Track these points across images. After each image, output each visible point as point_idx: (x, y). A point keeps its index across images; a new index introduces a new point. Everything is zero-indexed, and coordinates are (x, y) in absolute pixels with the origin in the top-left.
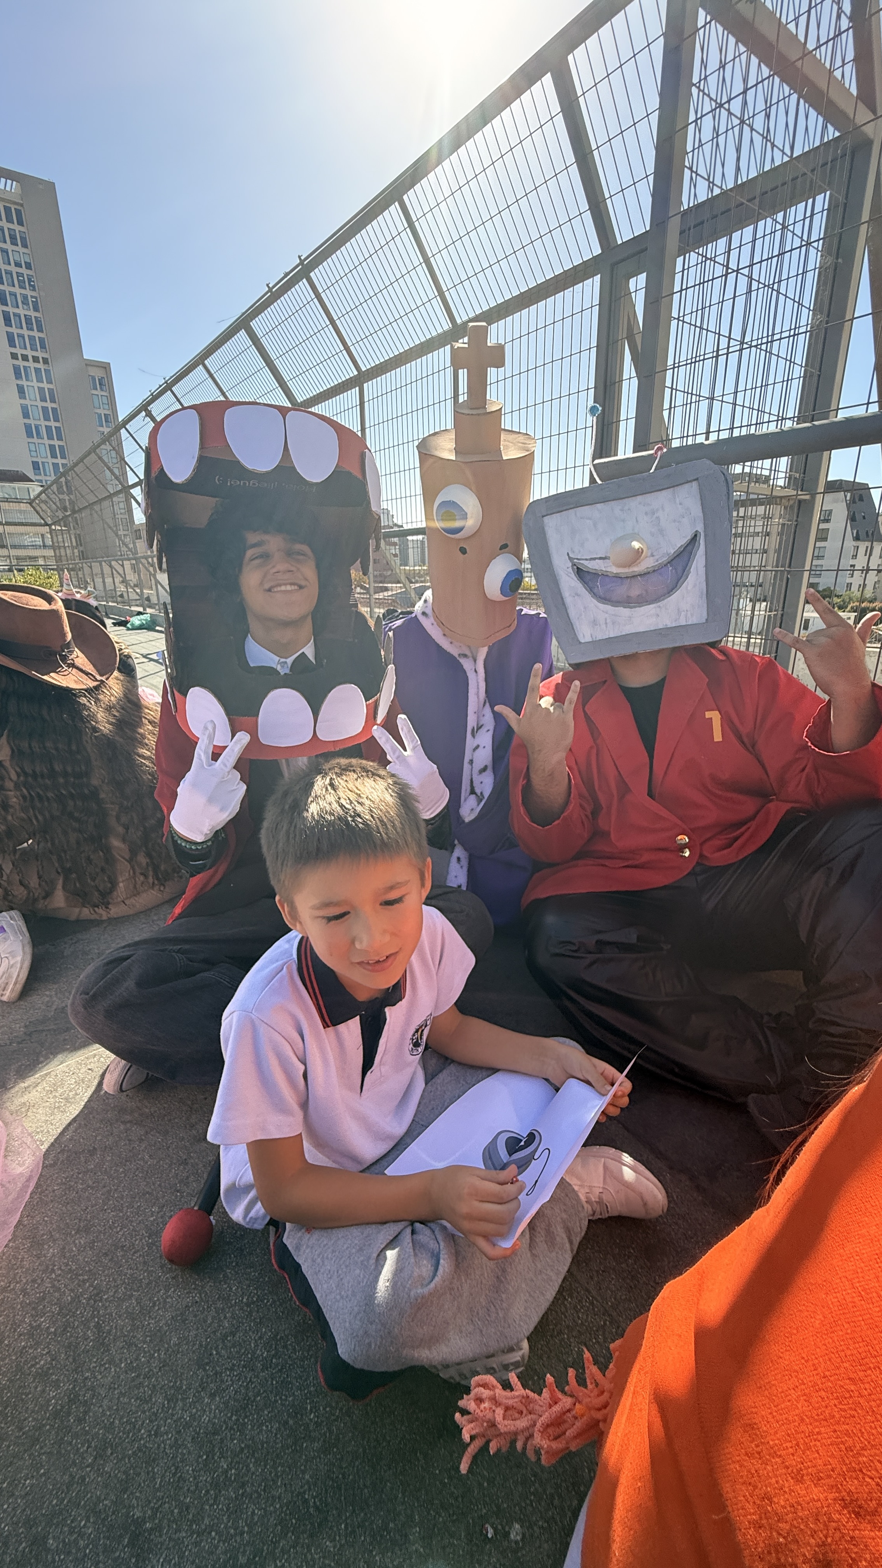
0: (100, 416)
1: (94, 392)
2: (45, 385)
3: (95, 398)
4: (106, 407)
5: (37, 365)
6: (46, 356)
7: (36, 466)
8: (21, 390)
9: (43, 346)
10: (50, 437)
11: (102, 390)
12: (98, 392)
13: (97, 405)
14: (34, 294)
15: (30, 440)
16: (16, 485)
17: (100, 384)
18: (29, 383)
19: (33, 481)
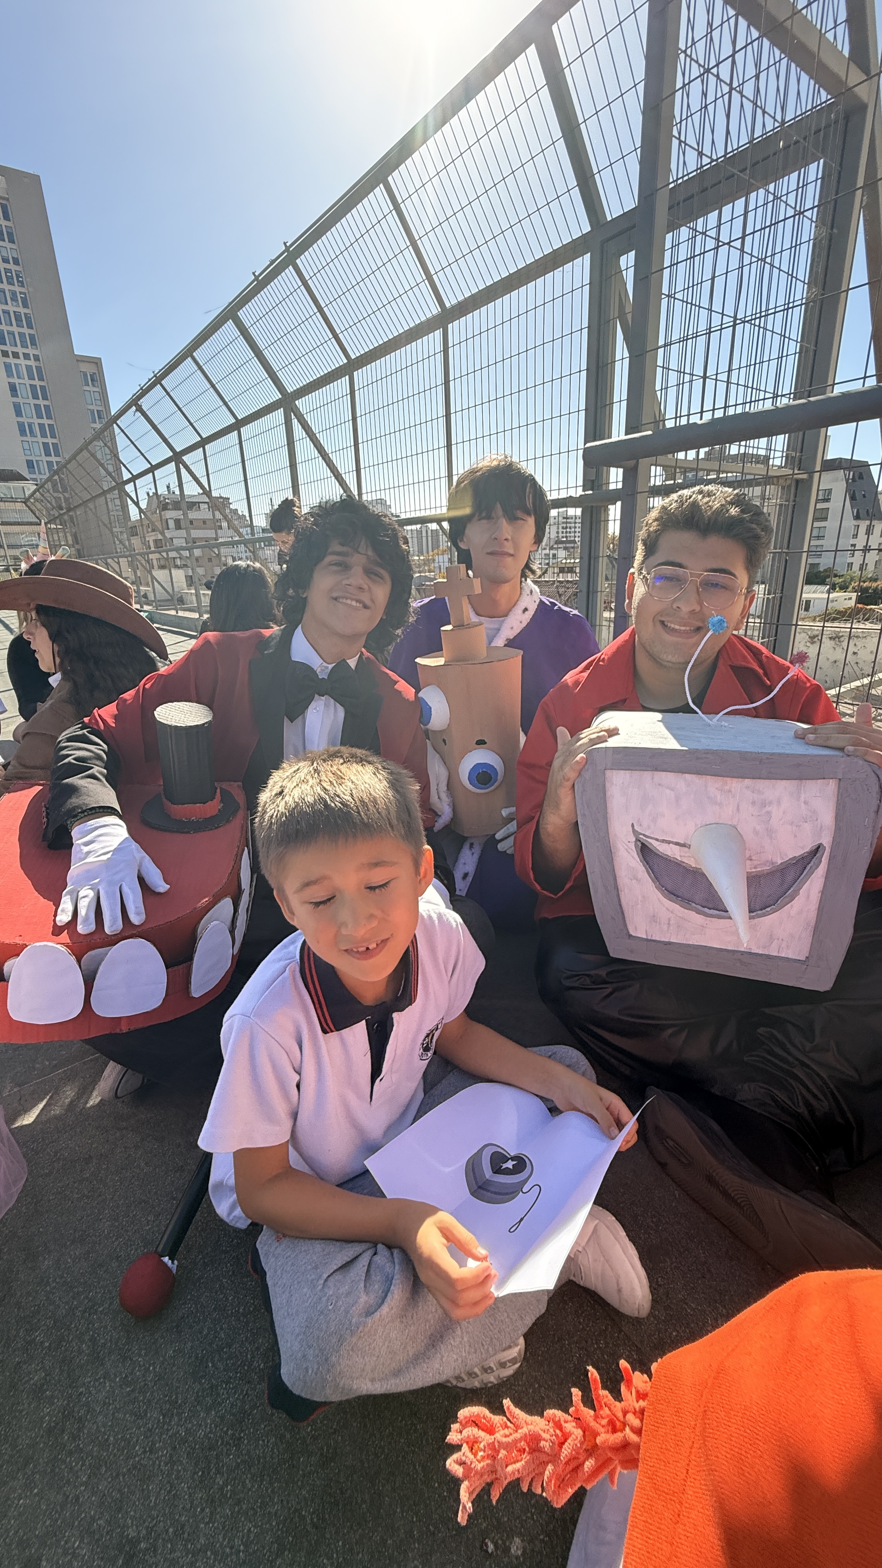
0: (92, 412)
1: (87, 388)
2: (37, 382)
3: (87, 393)
4: (99, 403)
5: (28, 363)
6: (36, 352)
7: (30, 464)
8: (13, 389)
9: (33, 343)
10: (44, 435)
11: (94, 386)
12: (90, 388)
13: (89, 401)
14: (23, 290)
15: (25, 438)
16: (11, 484)
17: (92, 380)
18: (21, 381)
19: (28, 480)
